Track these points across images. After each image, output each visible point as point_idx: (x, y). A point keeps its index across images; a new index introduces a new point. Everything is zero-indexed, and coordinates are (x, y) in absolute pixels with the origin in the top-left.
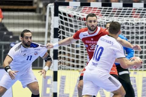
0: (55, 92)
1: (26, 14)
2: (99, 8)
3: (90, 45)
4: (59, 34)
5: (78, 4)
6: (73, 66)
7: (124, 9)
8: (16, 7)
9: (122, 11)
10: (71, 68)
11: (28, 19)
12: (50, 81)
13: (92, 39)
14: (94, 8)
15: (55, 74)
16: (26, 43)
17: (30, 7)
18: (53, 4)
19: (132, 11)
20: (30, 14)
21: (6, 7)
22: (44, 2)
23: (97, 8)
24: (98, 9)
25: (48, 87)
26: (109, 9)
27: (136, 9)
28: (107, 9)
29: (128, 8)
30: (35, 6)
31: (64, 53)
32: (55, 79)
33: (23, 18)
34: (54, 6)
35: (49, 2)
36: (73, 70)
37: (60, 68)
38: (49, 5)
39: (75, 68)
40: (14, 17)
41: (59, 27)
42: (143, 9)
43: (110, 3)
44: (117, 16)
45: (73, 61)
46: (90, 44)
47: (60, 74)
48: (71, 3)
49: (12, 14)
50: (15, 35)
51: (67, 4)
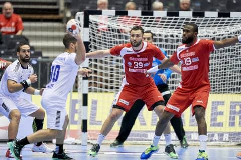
0: (85, 119)
1: (50, 25)
2: (139, 18)
3: (135, 63)
4: (90, 48)
5: (113, 12)
6: (107, 88)
7: (169, 19)
8: (38, 17)
9: (166, 21)
10: (104, 90)
11: (53, 31)
12: (79, 106)
13: (138, 56)
14: (133, 17)
15: (85, 97)
16: (24, 57)
17: (55, 17)
18: (82, 13)
19: (178, 21)
20: (56, 25)
21: (27, 16)
22: (72, 10)
23: (135, 17)
24: (136, 19)
25: (77, 113)
26: (151, 18)
27: (183, 19)
28: (147, 18)
29: (174, 18)
30: (61, 16)
31: (96, 72)
32: (85, 103)
33: (47, 29)
34: (83, 16)
35: (78, 10)
36: (107, 92)
37: (90, 90)
38: (78, 14)
39: (108, 90)
40: (35, 29)
41: (90, 40)
42: (192, 18)
43: (151, 11)
44: (161, 28)
45: (107, 82)
46: (135, 61)
47: (91, 97)
48: (104, 11)
49: (33, 25)
50: (37, 51)
51: (100, 13)
